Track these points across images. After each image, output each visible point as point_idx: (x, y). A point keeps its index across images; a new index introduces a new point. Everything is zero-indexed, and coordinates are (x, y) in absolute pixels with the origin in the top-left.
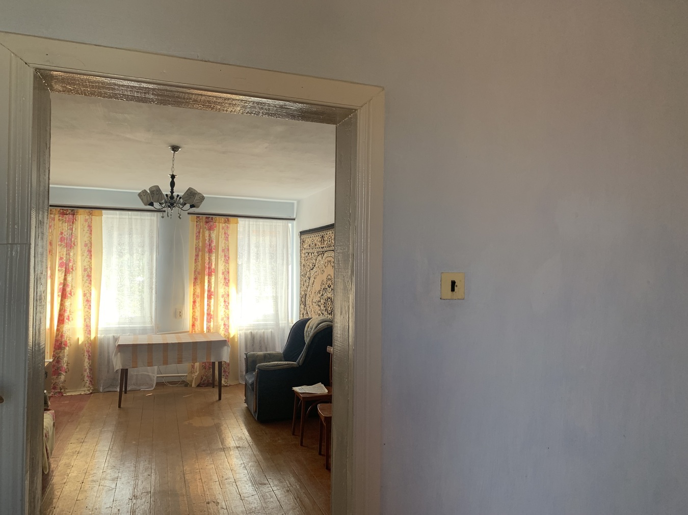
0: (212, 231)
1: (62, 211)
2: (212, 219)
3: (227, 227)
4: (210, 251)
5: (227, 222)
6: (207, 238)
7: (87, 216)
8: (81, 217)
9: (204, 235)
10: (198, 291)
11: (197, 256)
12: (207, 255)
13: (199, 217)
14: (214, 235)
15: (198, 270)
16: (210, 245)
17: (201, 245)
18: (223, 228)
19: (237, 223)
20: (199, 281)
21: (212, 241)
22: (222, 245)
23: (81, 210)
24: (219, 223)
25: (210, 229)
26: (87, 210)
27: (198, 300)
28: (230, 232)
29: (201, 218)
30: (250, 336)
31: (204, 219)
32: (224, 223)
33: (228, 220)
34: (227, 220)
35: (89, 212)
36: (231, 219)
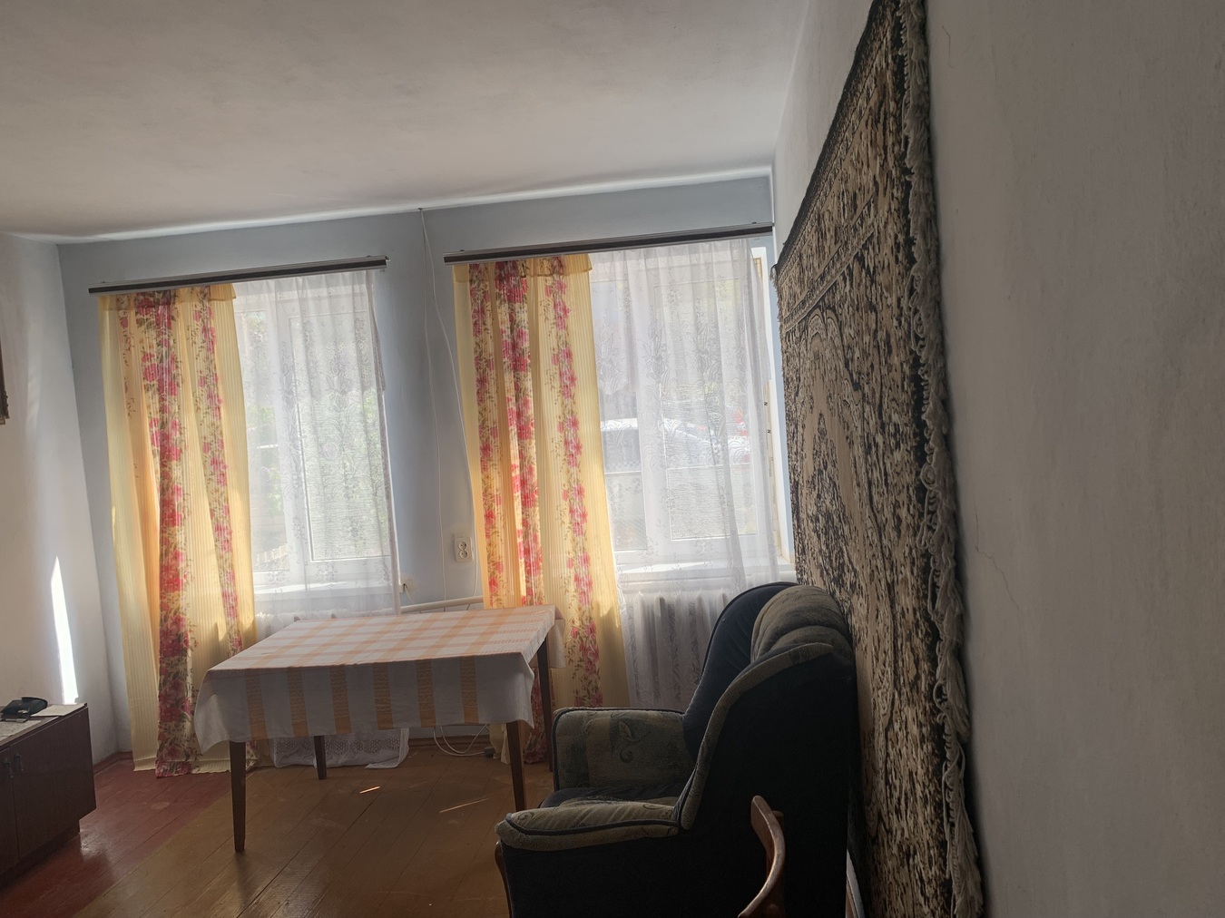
0: (517, 305)
1: (141, 298)
2: (515, 267)
3: (561, 287)
4: (518, 365)
5: (559, 269)
6: (505, 327)
7: (198, 303)
8: (186, 307)
9: (494, 319)
10: (496, 483)
11: (482, 381)
12: (509, 379)
13: (476, 266)
14: (523, 317)
15: (490, 424)
16: (514, 346)
17: (490, 348)
18: (549, 291)
19: (588, 269)
20: (495, 456)
21: (520, 335)
22: (548, 342)
23: (184, 291)
24: (536, 275)
25: (513, 297)
26: (198, 288)
27: (498, 510)
28: (569, 299)
29: (482, 266)
30: (658, 613)
31: (492, 270)
32: (551, 275)
33: (561, 266)
34: (556, 263)
35: (201, 292)
36: (568, 259)
